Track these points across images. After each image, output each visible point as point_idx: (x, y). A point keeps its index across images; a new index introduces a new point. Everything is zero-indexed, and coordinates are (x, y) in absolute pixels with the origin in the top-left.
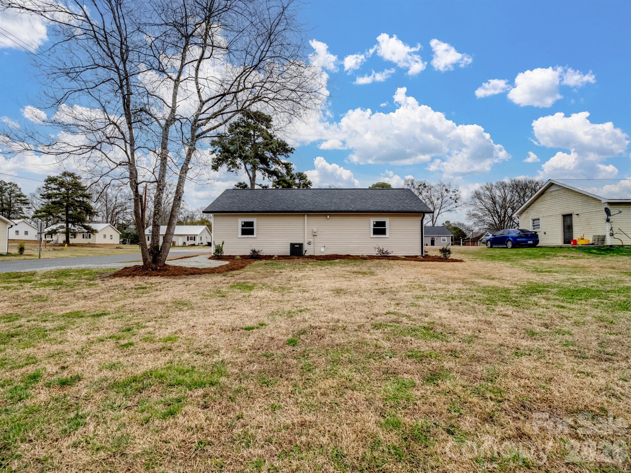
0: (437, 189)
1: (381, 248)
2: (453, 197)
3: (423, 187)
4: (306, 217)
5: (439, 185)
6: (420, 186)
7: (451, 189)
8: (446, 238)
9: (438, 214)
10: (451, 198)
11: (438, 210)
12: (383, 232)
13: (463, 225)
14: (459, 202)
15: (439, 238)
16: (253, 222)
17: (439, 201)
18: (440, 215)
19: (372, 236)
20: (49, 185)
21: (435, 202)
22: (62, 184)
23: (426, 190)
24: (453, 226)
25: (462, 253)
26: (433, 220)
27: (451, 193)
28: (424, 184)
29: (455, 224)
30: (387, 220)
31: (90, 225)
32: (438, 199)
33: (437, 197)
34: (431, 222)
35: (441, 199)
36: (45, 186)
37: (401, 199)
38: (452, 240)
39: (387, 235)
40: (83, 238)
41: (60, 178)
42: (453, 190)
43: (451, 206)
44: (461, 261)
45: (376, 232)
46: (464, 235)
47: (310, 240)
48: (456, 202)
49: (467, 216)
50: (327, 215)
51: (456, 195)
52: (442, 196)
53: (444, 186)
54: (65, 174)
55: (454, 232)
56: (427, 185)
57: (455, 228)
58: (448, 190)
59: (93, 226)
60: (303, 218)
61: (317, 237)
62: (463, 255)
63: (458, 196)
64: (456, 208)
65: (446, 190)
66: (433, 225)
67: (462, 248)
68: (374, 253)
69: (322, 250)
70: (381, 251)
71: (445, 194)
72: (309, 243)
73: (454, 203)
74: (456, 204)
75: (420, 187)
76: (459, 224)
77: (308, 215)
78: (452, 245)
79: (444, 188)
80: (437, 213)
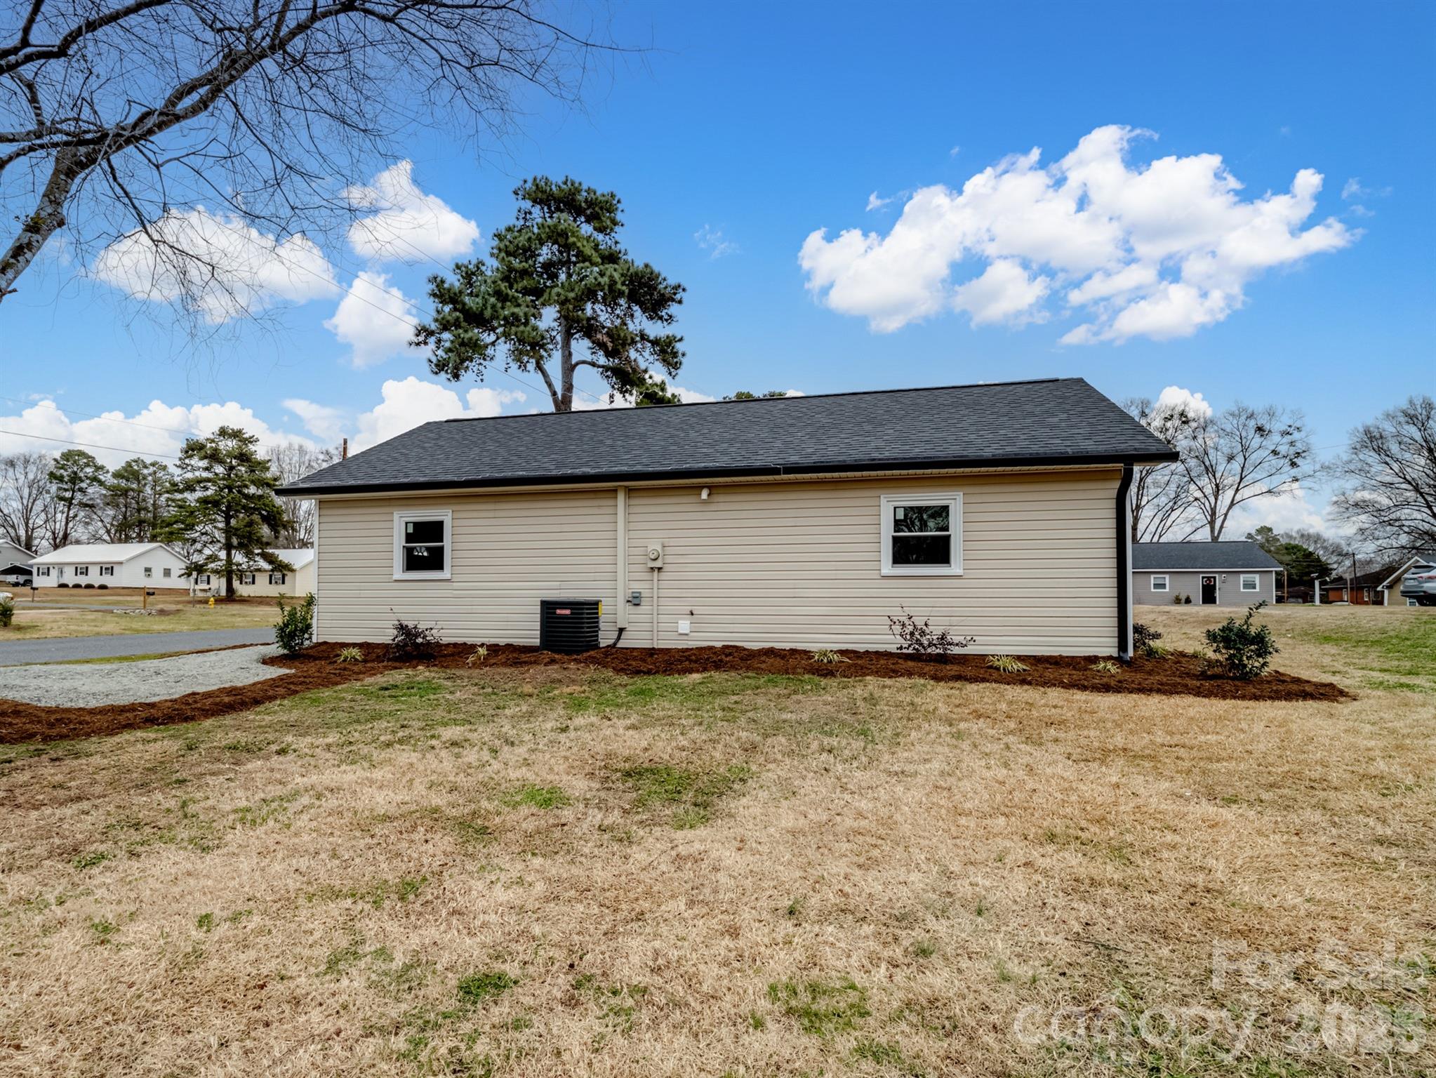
0: (1228, 428)
1: (920, 622)
2: (1283, 449)
3: (1177, 422)
4: (621, 497)
5: (1233, 415)
6: (1166, 419)
7: (1277, 426)
8: (1257, 578)
9: (1232, 504)
10: (1275, 452)
11: (1230, 493)
12: (937, 552)
13: (1317, 538)
14: (1305, 466)
15: (1231, 578)
16: (441, 524)
17: (1236, 466)
18: (1236, 509)
19: (887, 568)
20: (187, 461)
21: (1220, 469)
22: (215, 457)
23: (1188, 431)
24: (1283, 541)
25: (1327, 639)
26: (1212, 523)
27: (1276, 438)
28: (1182, 414)
29: (1291, 537)
30: (955, 500)
31: (276, 552)
32: (1231, 458)
33: (1227, 450)
34: (1208, 528)
35: (1240, 459)
36: (178, 463)
37: (1032, 414)
38: (1279, 585)
39: (956, 567)
40: (271, 583)
41: (213, 441)
42: (1284, 428)
43: (1276, 479)
44: (1328, 693)
45: (905, 552)
46: (1324, 570)
47: (636, 586)
48: (1293, 464)
49: (1335, 509)
50: (701, 487)
51: (1292, 444)
52: (1244, 449)
53: (1251, 416)
54: (223, 432)
55: (1287, 558)
56: (1191, 415)
57: (1290, 549)
58: (1267, 427)
59: (284, 555)
60: (611, 502)
61: (663, 575)
62: (1331, 649)
63: (1300, 447)
64: (1296, 485)
65: (1260, 429)
66: (1215, 539)
67: (1317, 614)
68: (891, 642)
69: (684, 626)
70: (916, 633)
71: (1257, 441)
72: (635, 600)
73: (1287, 468)
74: (1294, 472)
75: (1169, 424)
76: (1305, 536)
77: (630, 492)
78: (1280, 600)
79: (1252, 423)
80: (1228, 502)
